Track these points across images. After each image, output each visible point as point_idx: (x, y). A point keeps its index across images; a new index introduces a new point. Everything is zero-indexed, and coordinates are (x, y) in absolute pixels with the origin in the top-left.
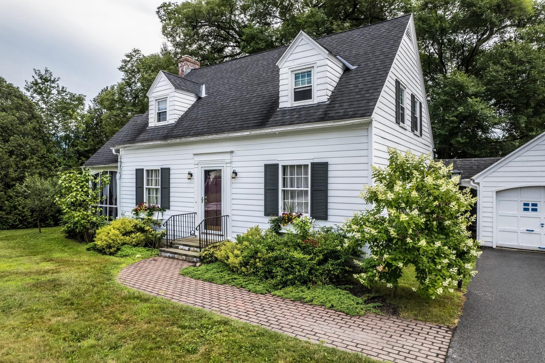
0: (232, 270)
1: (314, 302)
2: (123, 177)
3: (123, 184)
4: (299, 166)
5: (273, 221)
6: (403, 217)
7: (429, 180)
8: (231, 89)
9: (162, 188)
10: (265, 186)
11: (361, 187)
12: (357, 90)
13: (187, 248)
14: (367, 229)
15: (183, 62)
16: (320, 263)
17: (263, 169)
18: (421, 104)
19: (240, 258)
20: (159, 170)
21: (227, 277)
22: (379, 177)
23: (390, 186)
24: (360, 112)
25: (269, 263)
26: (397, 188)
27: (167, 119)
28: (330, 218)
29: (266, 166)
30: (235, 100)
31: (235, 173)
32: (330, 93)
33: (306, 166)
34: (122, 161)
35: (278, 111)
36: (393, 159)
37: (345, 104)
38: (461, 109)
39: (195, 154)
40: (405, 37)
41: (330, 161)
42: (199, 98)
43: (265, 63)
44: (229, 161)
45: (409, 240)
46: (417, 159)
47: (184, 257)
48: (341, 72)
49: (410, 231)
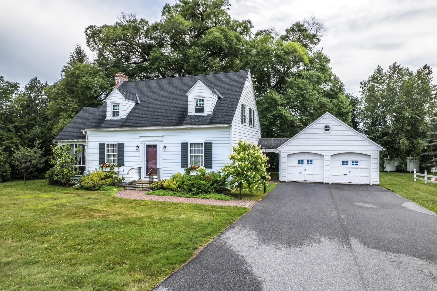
0: (173, 190)
1: (211, 198)
2: (89, 147)
3: (88, 152)
4: (199, 144)
5: (187, 170)
6: (243, 164)
7: (252, 152)
8: (156, 100)
9: (118, 155)
10: (181, 153)
11: (228, 154)
12: (225, 110)
13: (141, 185)
14: (231, 169)
15: (119, 76)
16: (212, 185)
17: (180, 145)
18: (254, 111)
19: (177, 185)
20: (116, 144)
21: (171, 193)
22: (235, 150)
23: (239, 154)
24: (226, 121)
25: (189, 186)
26: (241, 155)
27: (120, 115)
28: (213, 167)
29: (182, 144)
30: (162, 108)
31: (165, 147)
32: (212, 110)
33: (202, 144)
34: (89, 138)
35: (187, 117)
36: (240, 144)
37: (220, 117)
38: (274, 112)
39: (140, 136)
40: (246, 82)
41: (213, 142)
42: (137, 103)
43: (174, 86)
44: (161, 141)
45: (245, 172)
46: (248, 144)
47: (141, 189)
48: (217, 99)
49: (245, 169)
